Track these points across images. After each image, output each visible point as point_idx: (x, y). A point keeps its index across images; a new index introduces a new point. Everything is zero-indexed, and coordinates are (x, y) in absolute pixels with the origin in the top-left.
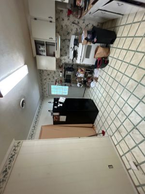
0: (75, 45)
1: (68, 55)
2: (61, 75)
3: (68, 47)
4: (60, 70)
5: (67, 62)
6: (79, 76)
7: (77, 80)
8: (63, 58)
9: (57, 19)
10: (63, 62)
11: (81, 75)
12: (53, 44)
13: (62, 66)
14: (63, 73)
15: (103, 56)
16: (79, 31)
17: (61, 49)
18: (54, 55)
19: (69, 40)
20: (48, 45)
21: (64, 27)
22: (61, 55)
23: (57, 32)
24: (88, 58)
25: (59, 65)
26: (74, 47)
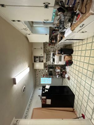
0: (53, 56)
1: (50, 61)
2: (46, 71)
3: (50, 57)
4: (46, 69)
5: (50, 64)
6: (57, 71)
7: (57, 74)
8: (47, 62)
9: (44, 47)
10: (48, 64)
11: (58, 70)
12: (42, 57)
13: (47, 66)
14: (48, 70)
15: (69, 60)
16: (54, 50)
17: (46, 59)
18: (43, 62)
19: (50, 54)
20: (40, 57)
21: (48, 50)
22: (46, 61)
23: (44, 52)
24: (61, 61)
25: (45, 66)
26: (53, 57)
